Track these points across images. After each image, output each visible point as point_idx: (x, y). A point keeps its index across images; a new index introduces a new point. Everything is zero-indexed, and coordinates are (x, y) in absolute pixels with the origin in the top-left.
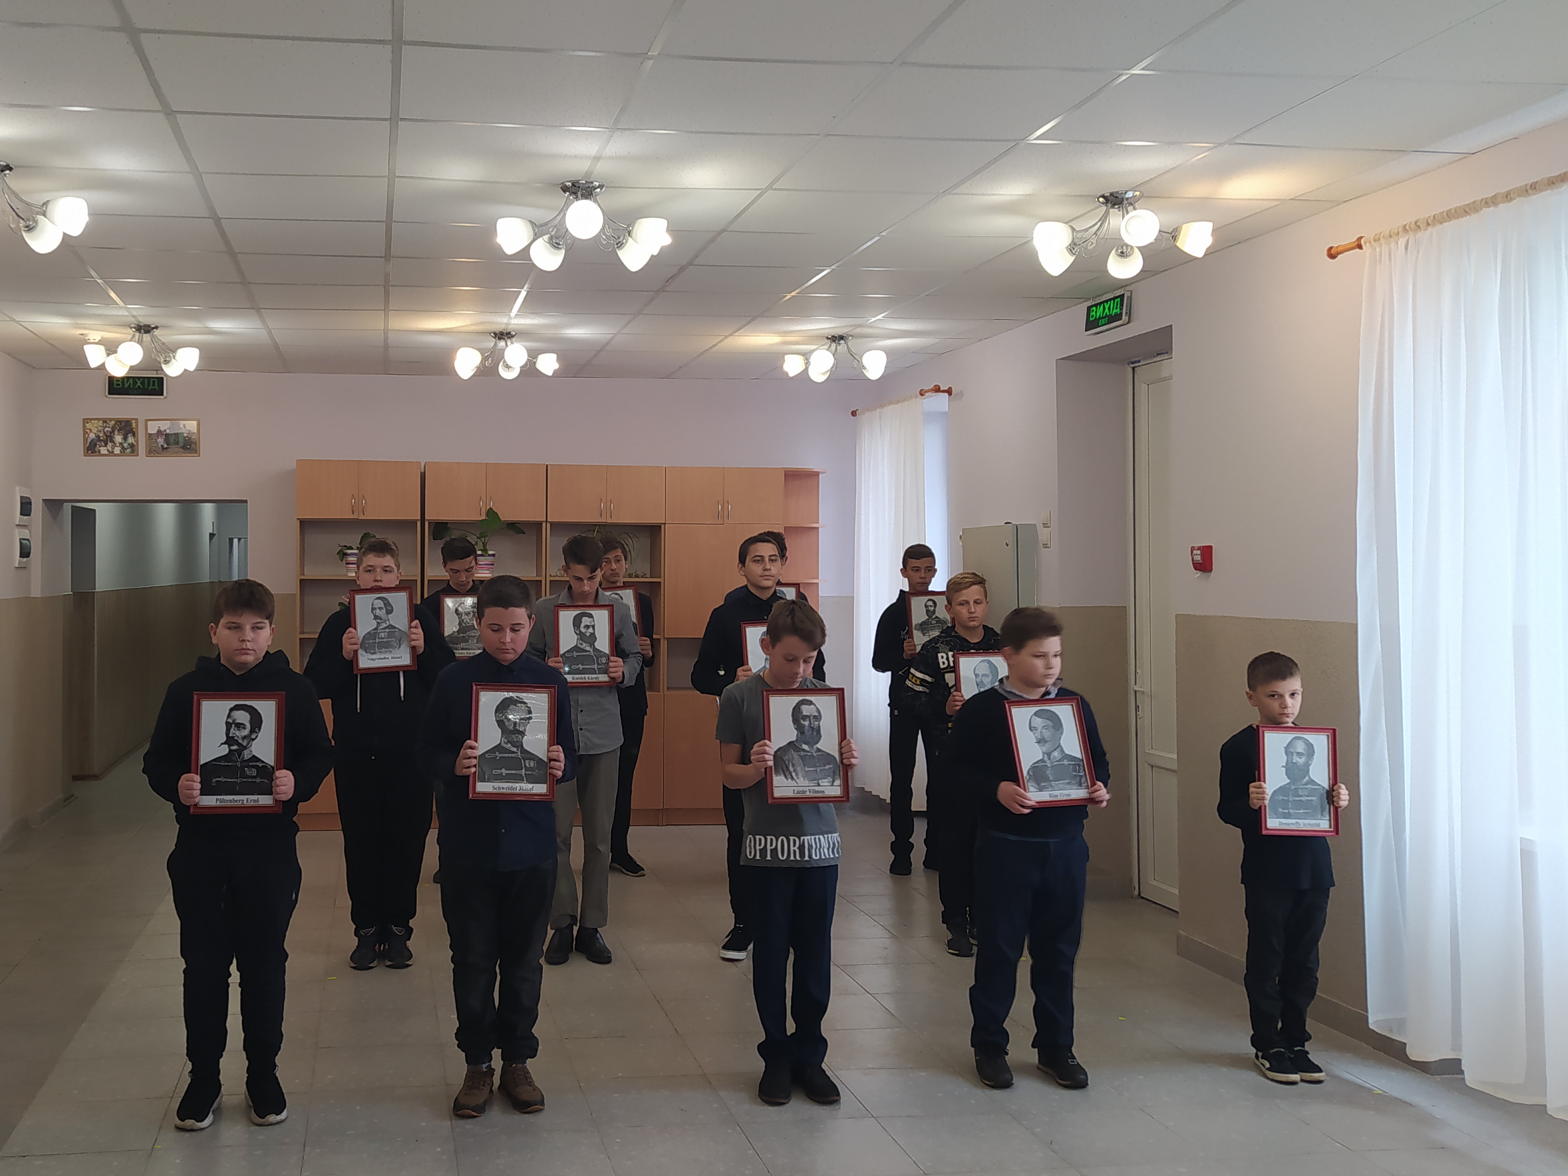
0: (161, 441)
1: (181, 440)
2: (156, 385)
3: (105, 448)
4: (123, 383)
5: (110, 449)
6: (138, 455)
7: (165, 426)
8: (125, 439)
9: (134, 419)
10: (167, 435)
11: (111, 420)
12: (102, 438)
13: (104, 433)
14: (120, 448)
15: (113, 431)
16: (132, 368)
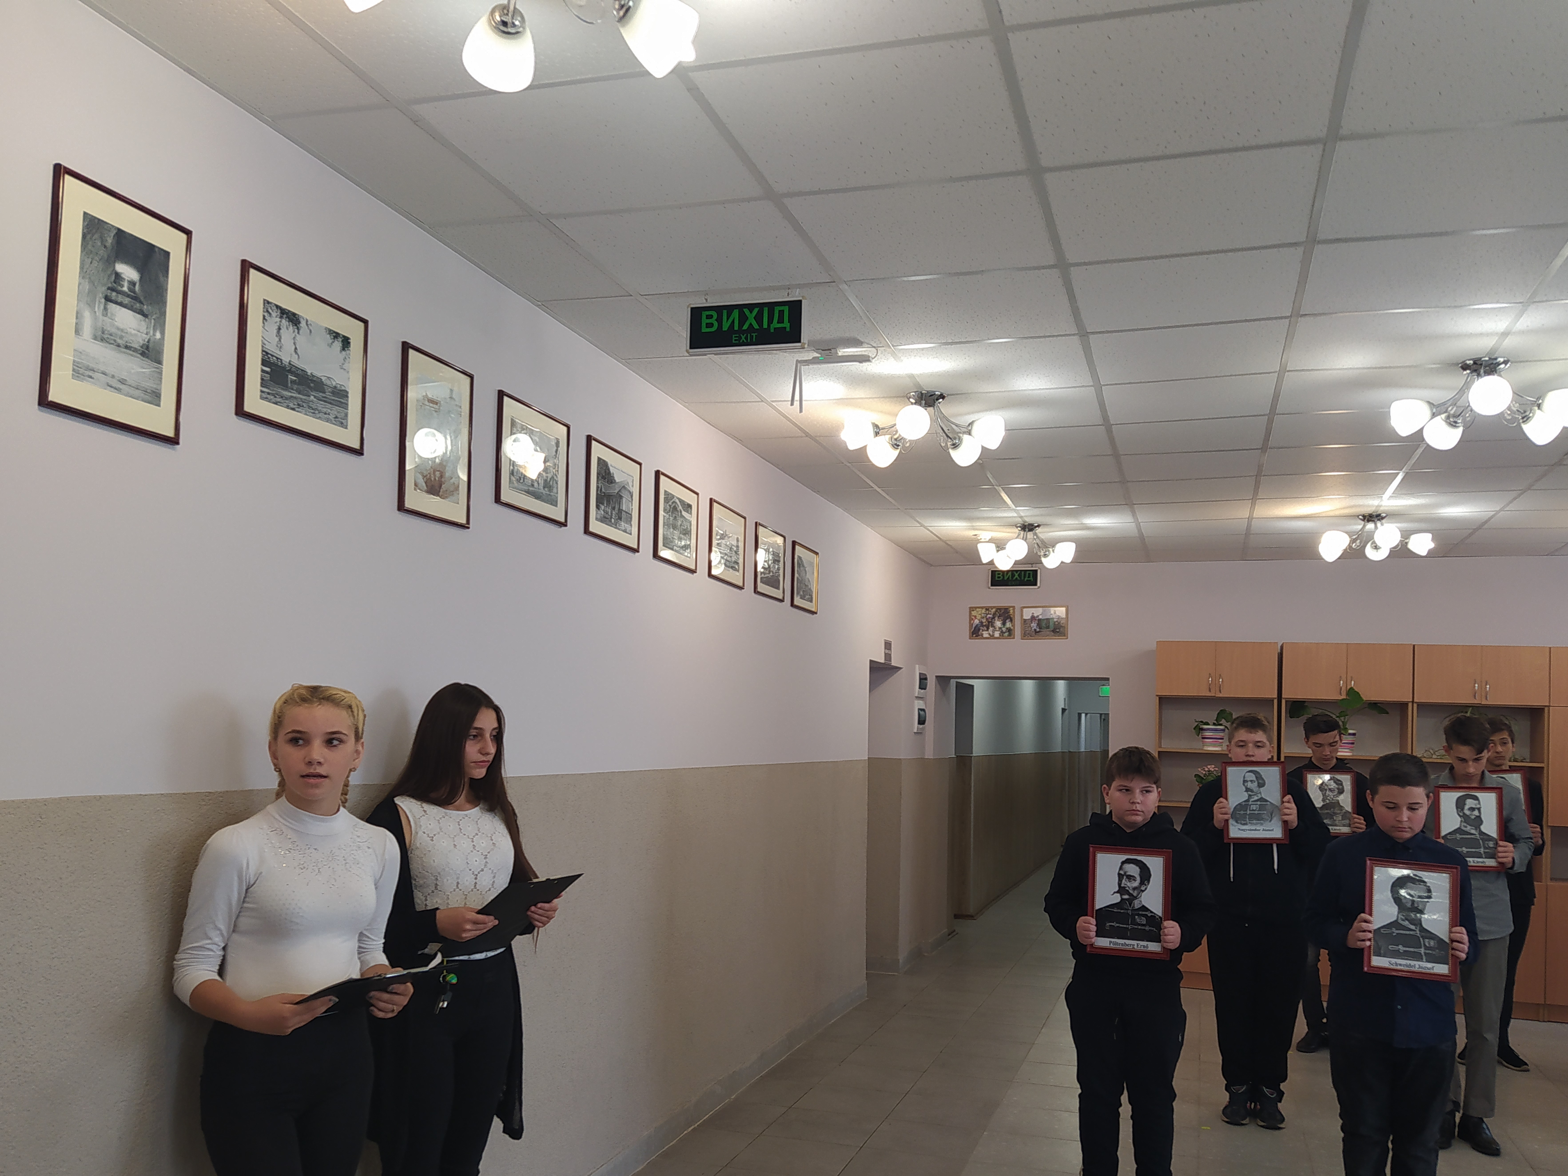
0: (1034, 625)
1: (1051, 624)
2: (1031, 576)
3: (987, 632)
4: (1003, 575)
5: (991, 633)
6: (1014, 638)
7: (1038, 612)
8: (1004, 624)
9: (1012, 607)
10: (1040, 620)
11: (992, 608)
12: (984, 624)
13: (987, 619)
14: (999, 632)
15: (993, 618)
16: (1017, 563)
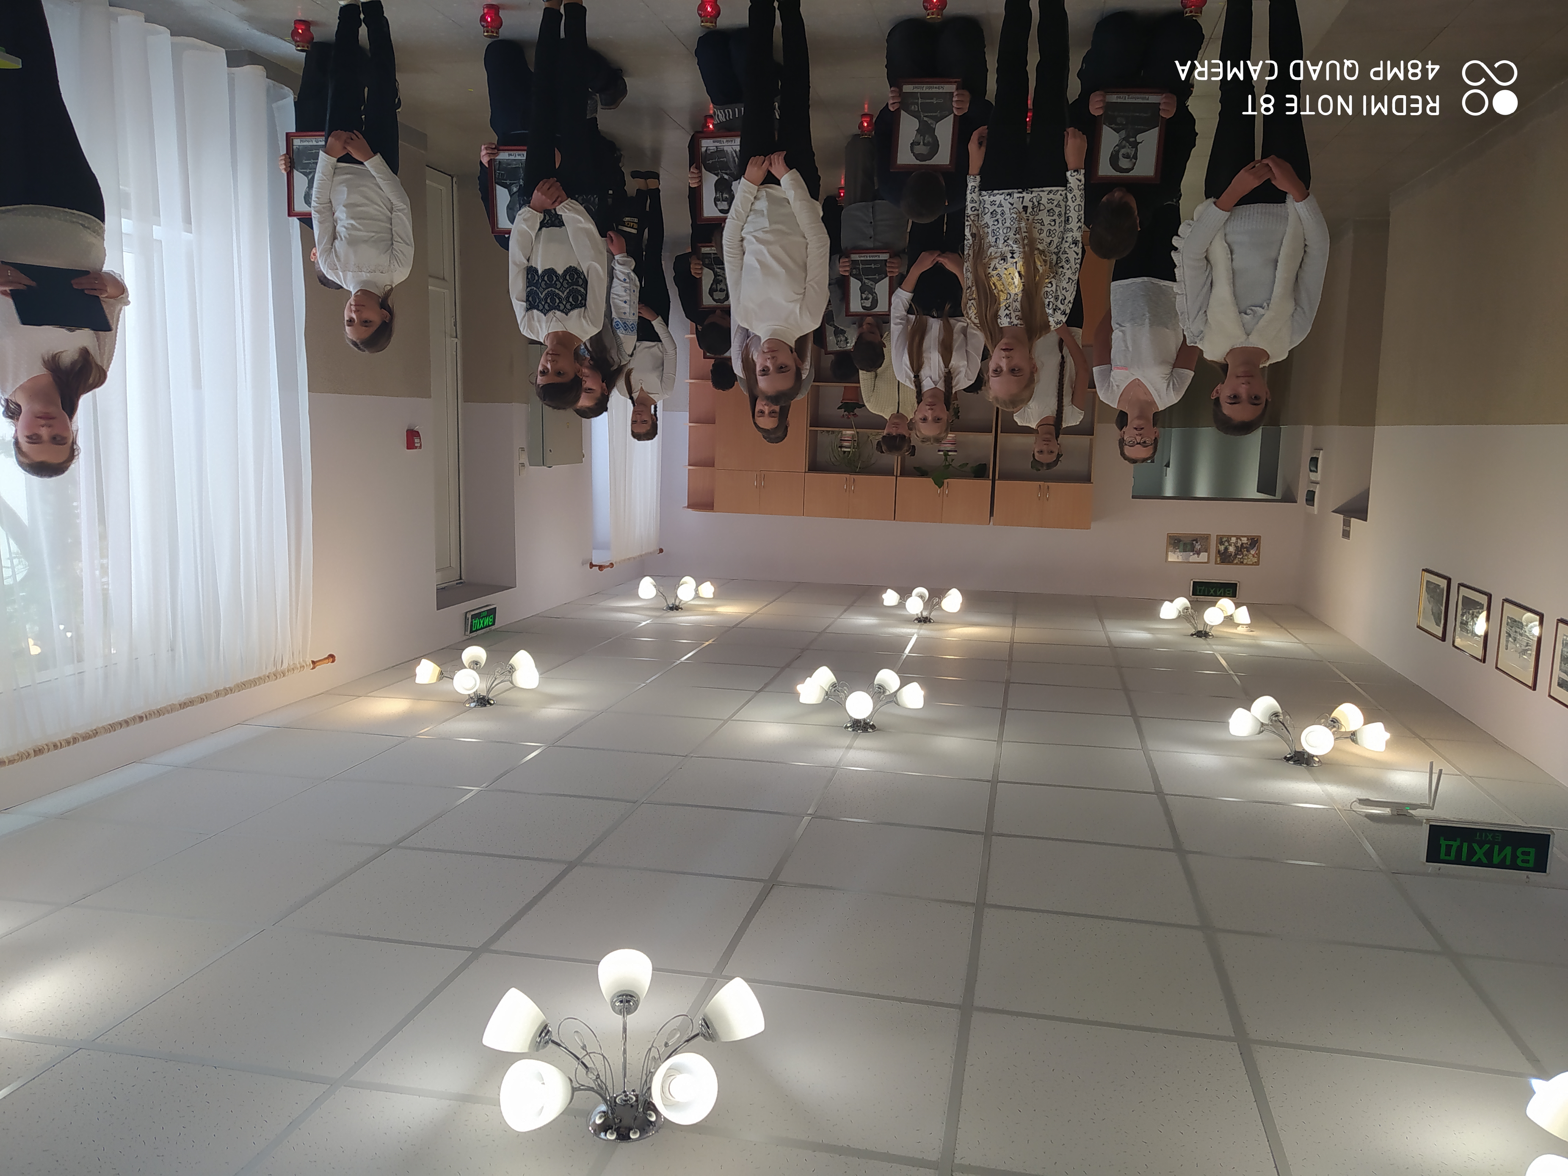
0: (1198, 547)
1: (1181, 547)
2: (1199, 590)
3: (1243, 542)
4: (1225, 592)
5: (1239, 541)
6: (1217, 536)
7: (1194, 558)
8: (1226, 549)
9: (1218, 564)
10: (1193, 551)
11: (1237, 564)
12: (1245, 550)
13: (1243, 554)
14: (1231, 541)
15: (1236, 555)
16: (1214, 604)
